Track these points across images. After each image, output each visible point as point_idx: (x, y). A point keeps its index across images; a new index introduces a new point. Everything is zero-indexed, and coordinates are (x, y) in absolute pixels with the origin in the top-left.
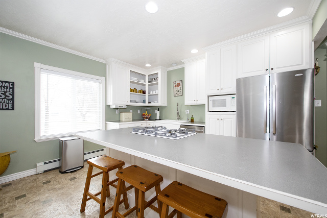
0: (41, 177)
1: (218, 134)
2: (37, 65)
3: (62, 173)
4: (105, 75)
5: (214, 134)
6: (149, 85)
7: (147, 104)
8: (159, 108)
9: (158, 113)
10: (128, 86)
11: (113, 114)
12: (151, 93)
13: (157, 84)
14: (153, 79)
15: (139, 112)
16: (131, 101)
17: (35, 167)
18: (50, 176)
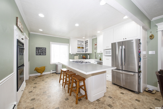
0: (52, 74)
1: (107, 65)
2: (51, 42)
3: (56, 74)
4: (69, 43)
5: (106, 65)
6: (85, 45)
7: (84, 53)
8: (89, 54)
9: (88, 56)
10: (77, 46)
11: (71, 56)
12: (86, 48)
13: (88, 44)
14: (86, 42)
15: (81, 56)
16: (78, 52)
17: (50, 71)
18: (54, 74)
